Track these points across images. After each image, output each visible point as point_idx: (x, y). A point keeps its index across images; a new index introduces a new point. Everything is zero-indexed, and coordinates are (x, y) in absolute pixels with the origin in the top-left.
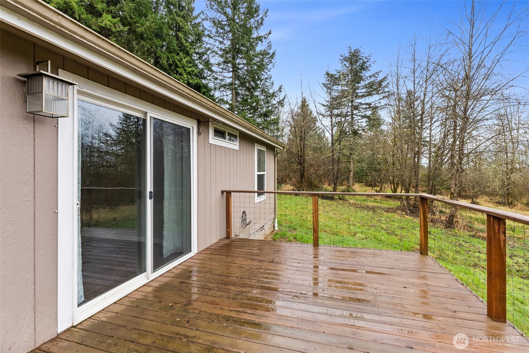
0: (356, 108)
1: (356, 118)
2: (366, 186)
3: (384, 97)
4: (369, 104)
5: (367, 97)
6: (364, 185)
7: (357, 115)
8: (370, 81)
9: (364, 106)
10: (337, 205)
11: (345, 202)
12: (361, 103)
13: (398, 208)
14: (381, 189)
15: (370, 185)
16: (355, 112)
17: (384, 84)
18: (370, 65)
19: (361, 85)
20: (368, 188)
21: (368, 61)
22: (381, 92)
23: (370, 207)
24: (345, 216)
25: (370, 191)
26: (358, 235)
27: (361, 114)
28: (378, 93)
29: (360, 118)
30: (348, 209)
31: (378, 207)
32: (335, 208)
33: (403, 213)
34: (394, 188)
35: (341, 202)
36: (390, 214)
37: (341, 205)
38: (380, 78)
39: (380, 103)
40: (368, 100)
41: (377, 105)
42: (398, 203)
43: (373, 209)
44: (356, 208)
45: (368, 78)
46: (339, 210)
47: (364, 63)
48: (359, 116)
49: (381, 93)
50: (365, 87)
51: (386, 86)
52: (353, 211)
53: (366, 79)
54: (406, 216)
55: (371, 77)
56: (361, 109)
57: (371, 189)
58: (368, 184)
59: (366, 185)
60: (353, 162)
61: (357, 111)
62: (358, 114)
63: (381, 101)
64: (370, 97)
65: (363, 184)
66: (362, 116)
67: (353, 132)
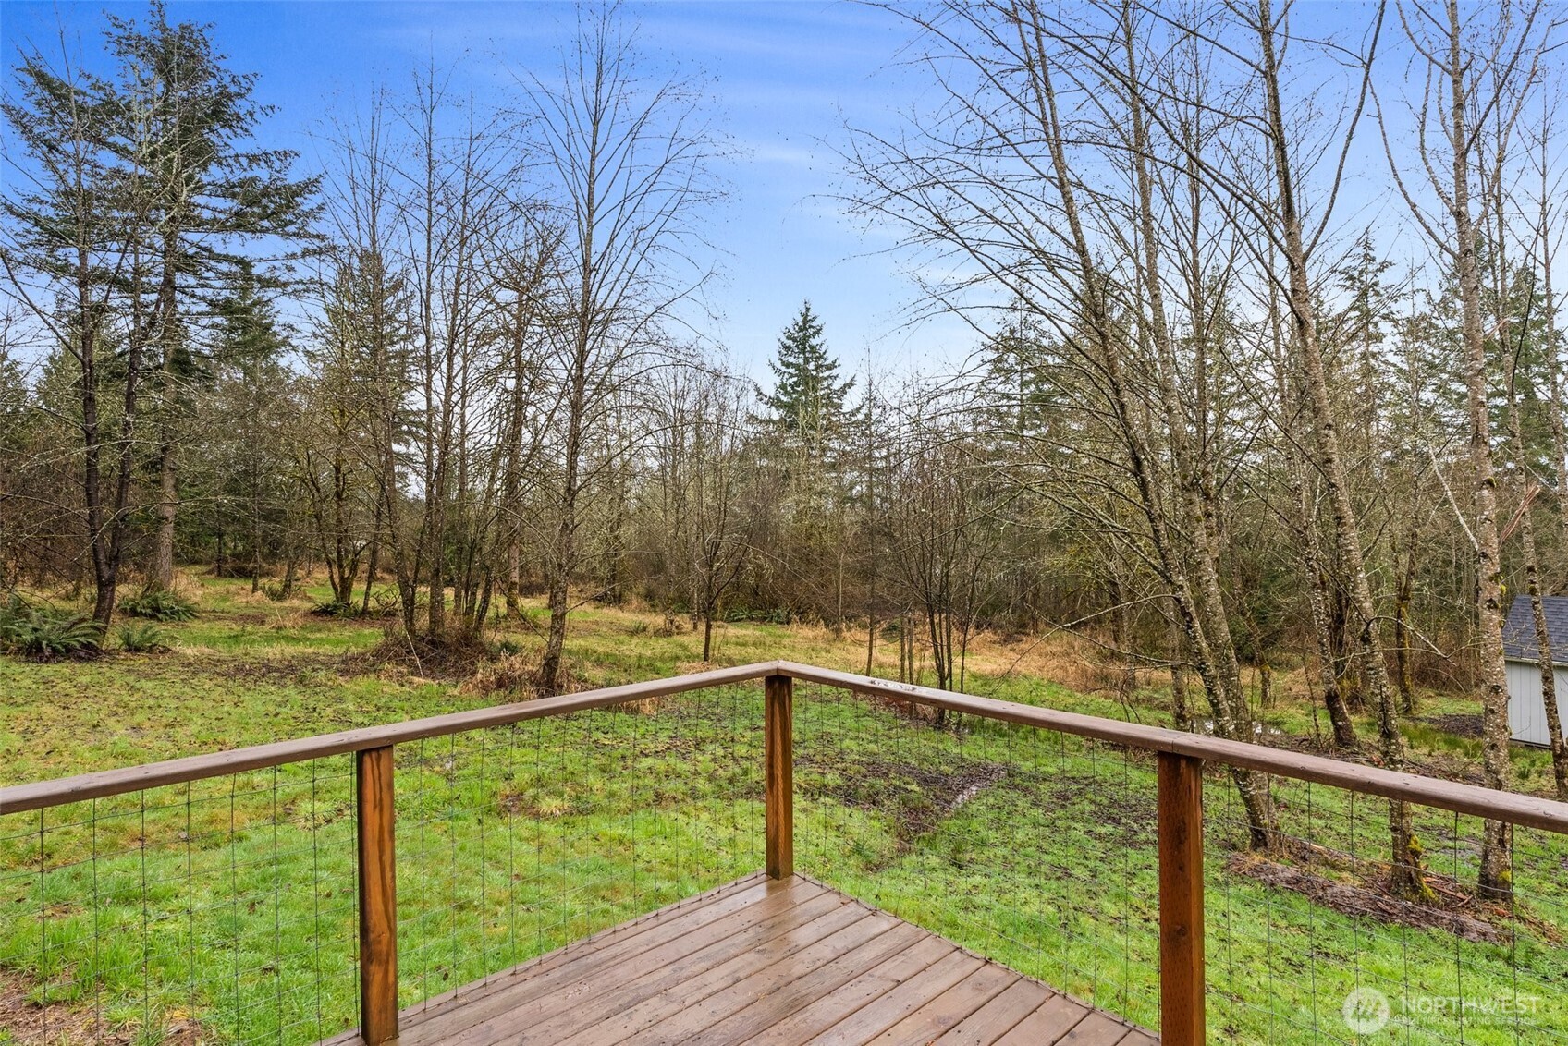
0: (188, 263)
1: (184, 305)
2: (219, 575)
3: (306, 253)
4: (244, 264)
5: (235, 235)
6: (210, 572)
7: (193, 296)
8: (250, 174)
9: (224, 267)
10: (131, 679)
11: (163, 660)
12: (209, 251)
13: (380, 654)
14: (287, 586)
15: (242, 573)
16: (180, 279)
17: (308, 203)
18: (251, 114)
19: (210, 179)
20: (234, 585)
21: (240, 95)
22: (291, 229)
23: (275, 664)
24: (193, 728)
25: (241, 594)
26: (305, 807)
27: (209, 293)
28: (280, 228)
29: (203, 307)
30: (187, 690)
31: (306, 660)
32: (126, 698)
33: (404, 669)
34: (342, 578)
35: (141, 661)
36: (363, 684)
37: (147, 677)
38: (294, 177)
39: (291, 269)
40: (236, 245)
41: (277, 273)
42: (372, 636)
43: (291, 671)
44: (221, 680)
45: (244, 161)
46: (151, 702)
47: (225, 95)
48: (203, 299)
49: (294, 234)
50: (228, 190)
51: (311, 214)
52: (215, 695)
53: (231, 161)
54: (416, 679)
55: (253, 159)
56: (211, 274)
57: (249, 586)
58: (229, 566)
59: (221, 573)
60: (172, 482)
61: (192, 281)
62: (199, 292)
63: (293, 263)
64: (248, 235)
65: (204, 568)
66: (212, 303)
67: (174, 361)
